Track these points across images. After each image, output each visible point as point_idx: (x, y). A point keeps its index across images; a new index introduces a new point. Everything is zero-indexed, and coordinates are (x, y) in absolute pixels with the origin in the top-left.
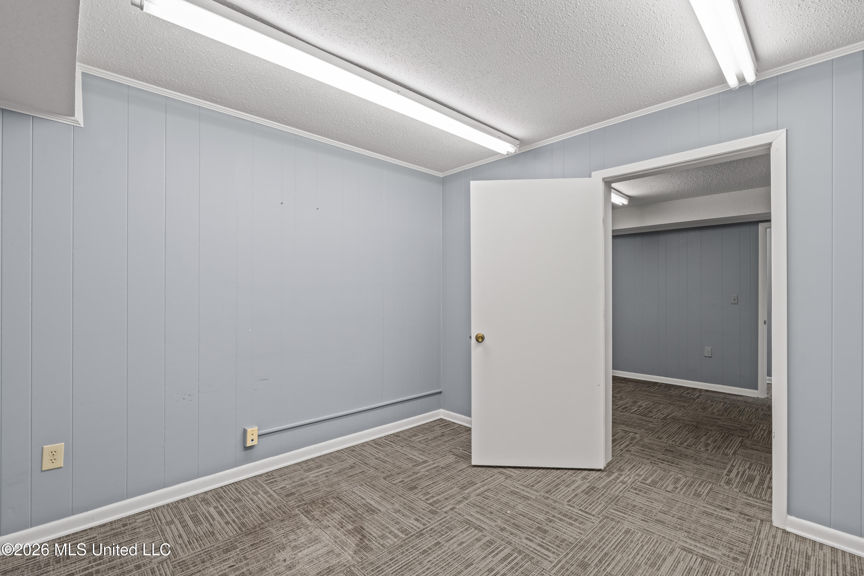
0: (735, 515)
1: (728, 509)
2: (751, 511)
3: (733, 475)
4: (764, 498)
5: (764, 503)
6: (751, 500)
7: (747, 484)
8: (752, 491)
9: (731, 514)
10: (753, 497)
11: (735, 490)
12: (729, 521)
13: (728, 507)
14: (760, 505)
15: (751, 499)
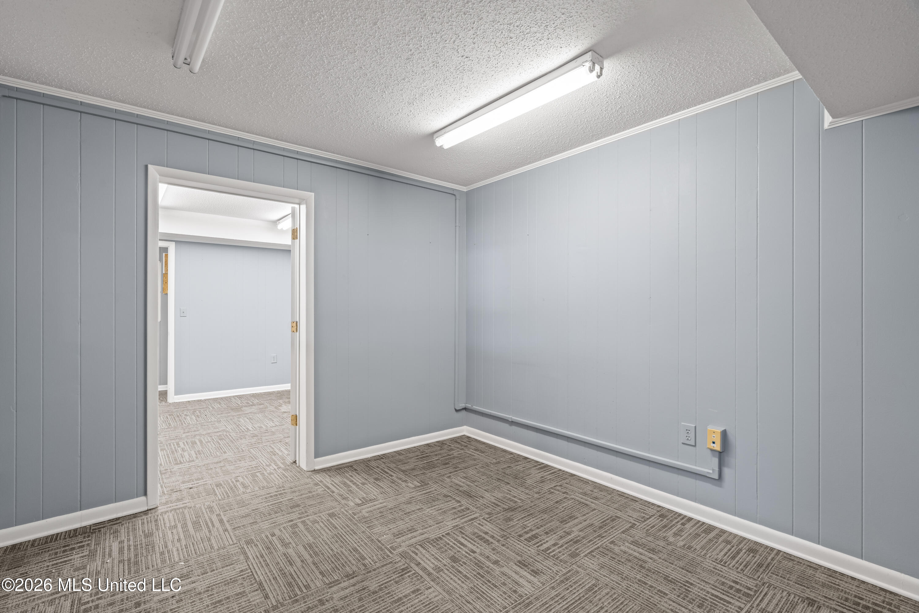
0: (183, 488)
1: (190, 488)
2: (174, 496)
3: (215, 518)
4: (173, 512)
5: (171, 508)
6: (180, 505)
7: (196, 518)
8: (186, 511)
9: (186, 487)
10: (181, 508)
11: (199, 505)
12: (183, 482)
13: (192, 490)
14: (172, 505)
15: (182, 506)
